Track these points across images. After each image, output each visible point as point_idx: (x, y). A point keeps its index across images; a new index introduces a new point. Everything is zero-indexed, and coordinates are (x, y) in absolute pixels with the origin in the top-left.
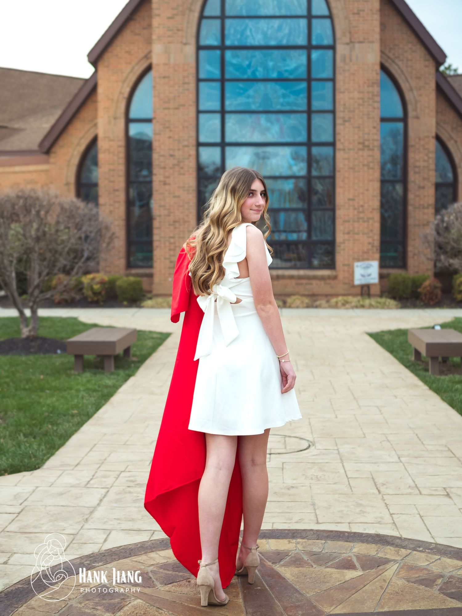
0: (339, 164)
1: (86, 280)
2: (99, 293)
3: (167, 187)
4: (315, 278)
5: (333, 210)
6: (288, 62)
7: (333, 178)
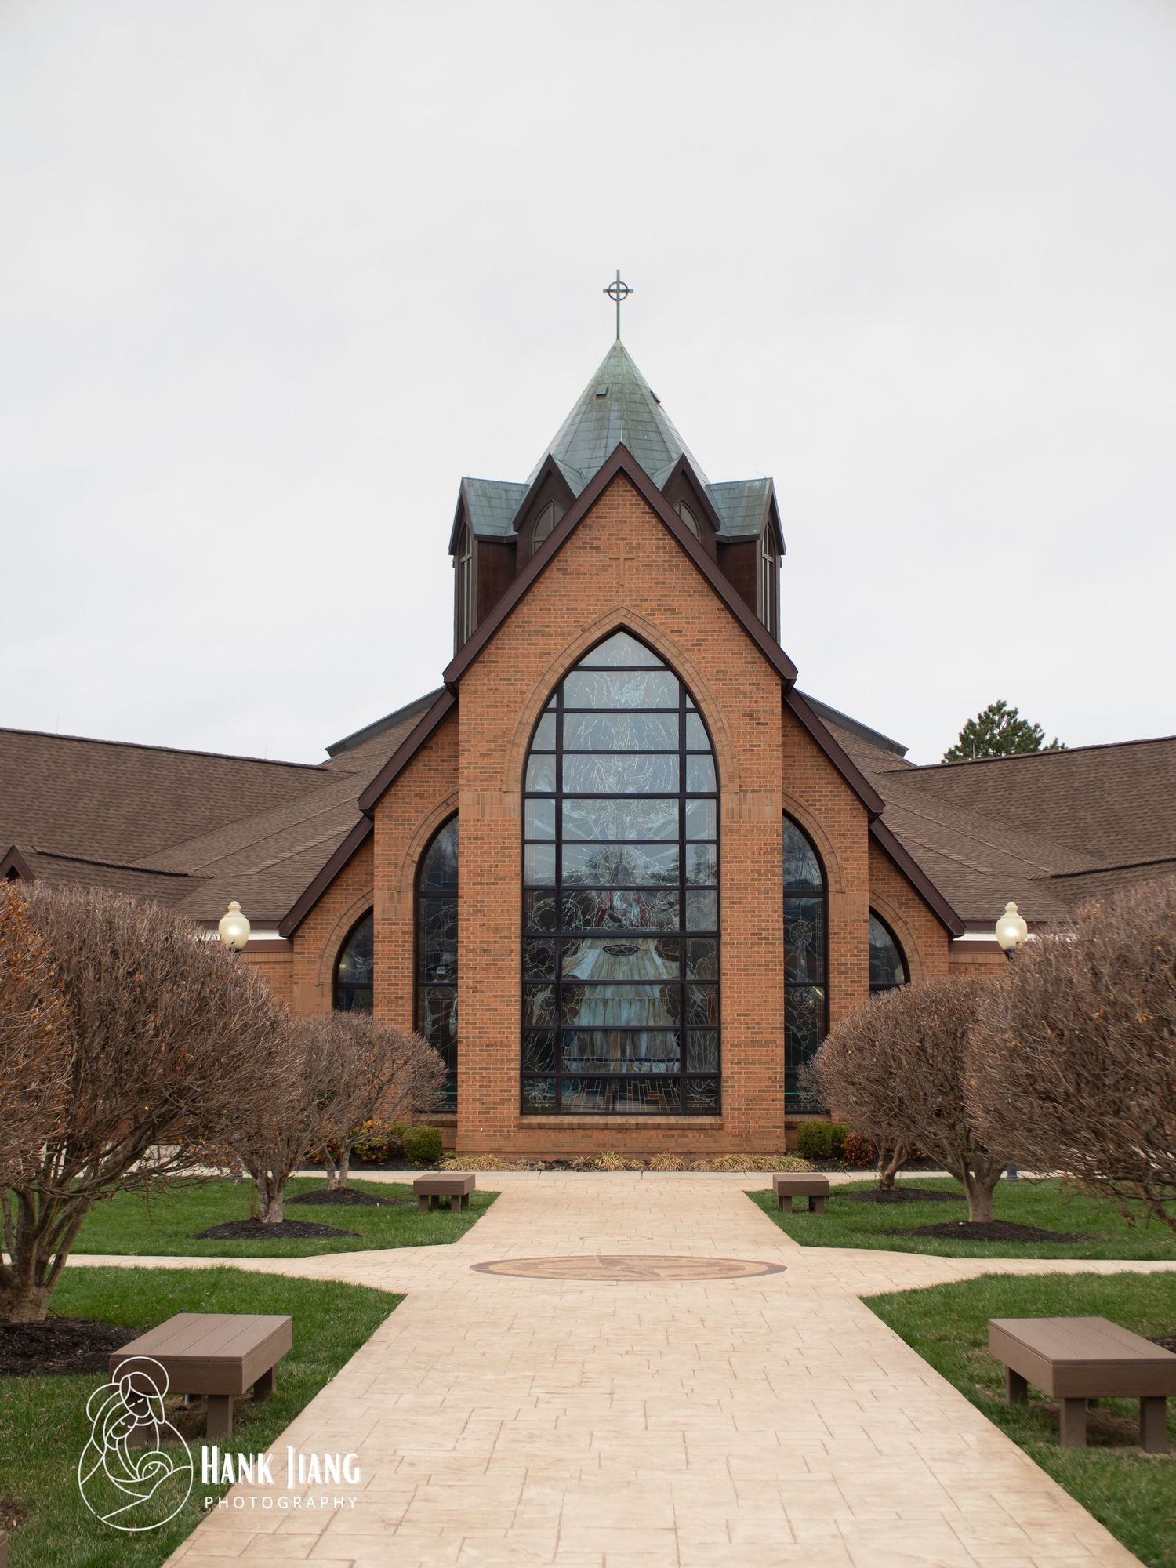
0: (726, 965)
2: (379, 1149)
3: (478, 996)
4: (691, 1127)
5: (718, 1030)
6: (653, 816)
7: (717, 984)
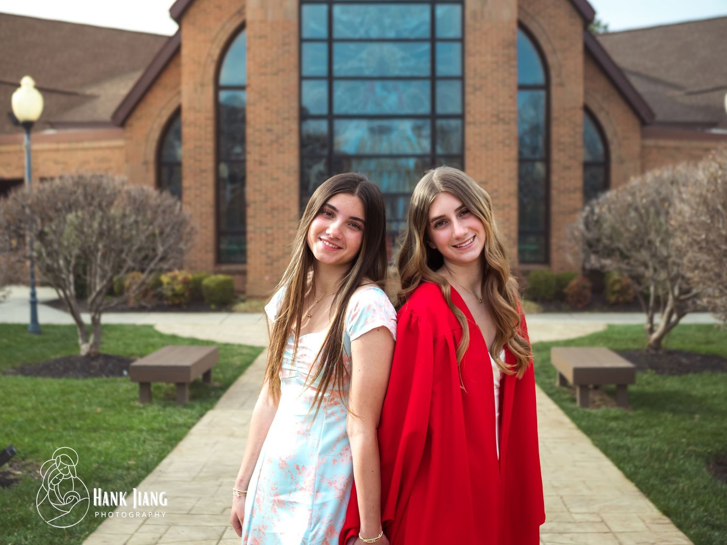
0: (470, 141)
1: (165, 279)
2: (182, 295)
3: (263, 168)
6: (408, 18)
7: (461, 157)
